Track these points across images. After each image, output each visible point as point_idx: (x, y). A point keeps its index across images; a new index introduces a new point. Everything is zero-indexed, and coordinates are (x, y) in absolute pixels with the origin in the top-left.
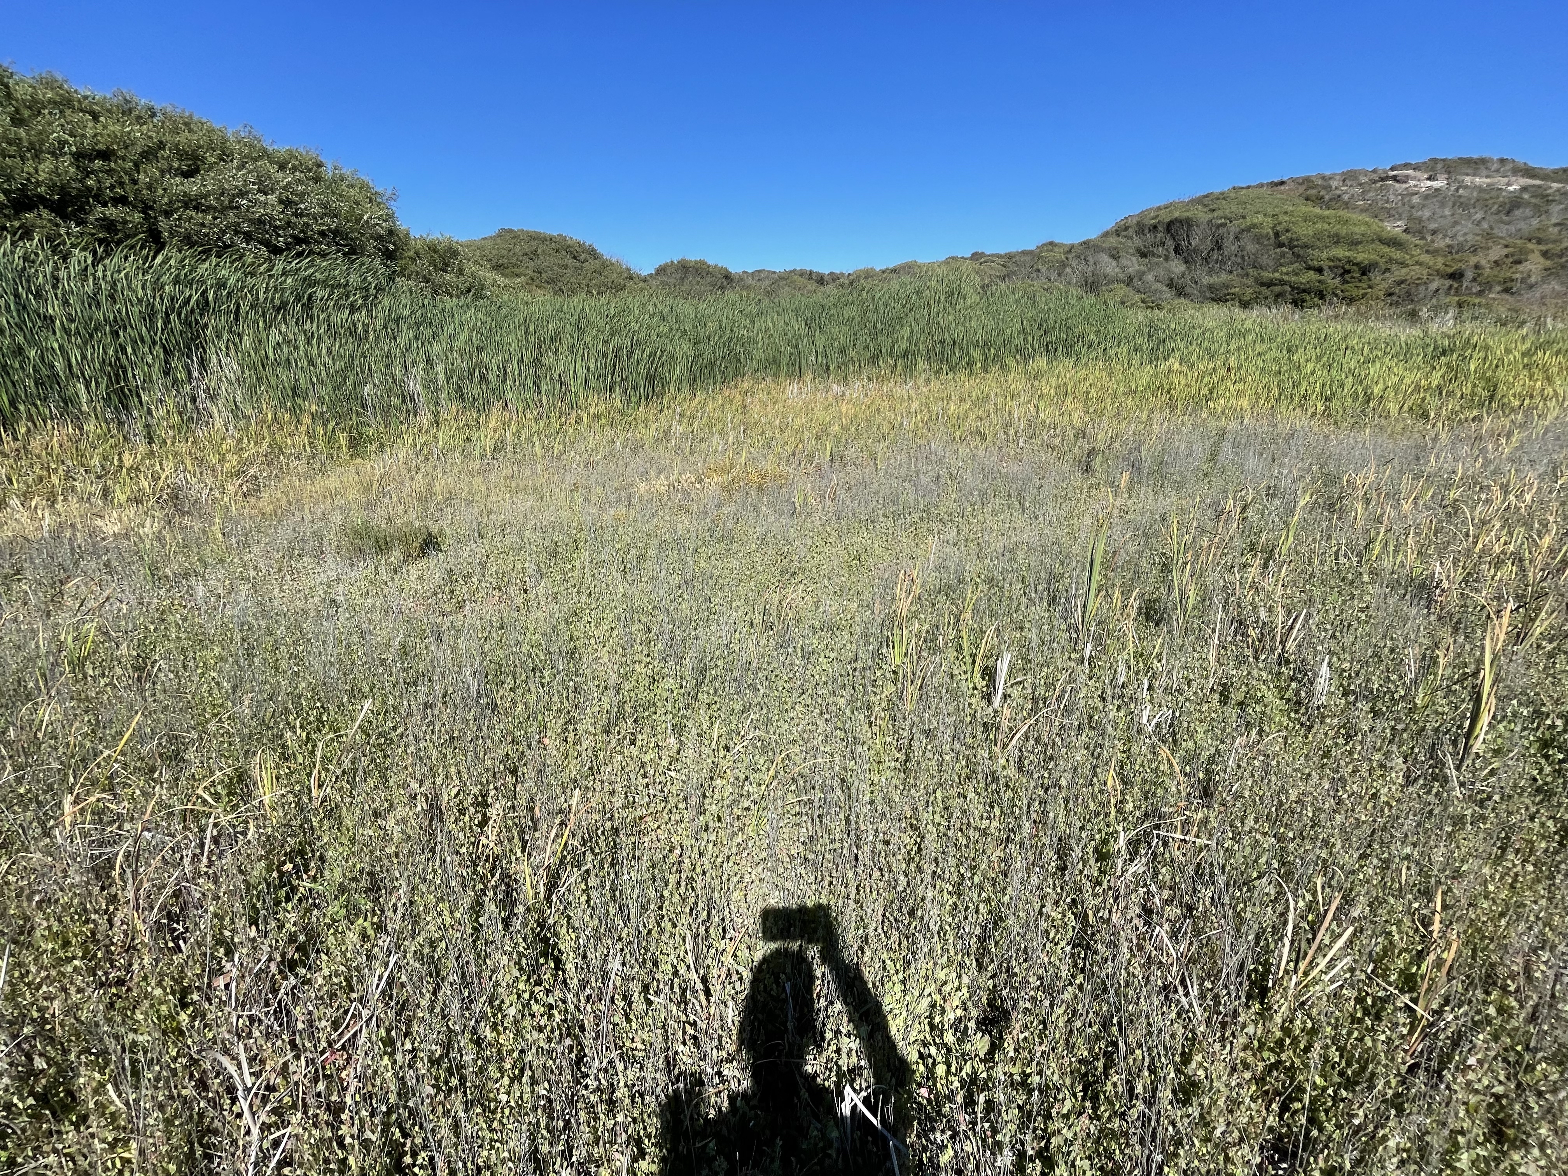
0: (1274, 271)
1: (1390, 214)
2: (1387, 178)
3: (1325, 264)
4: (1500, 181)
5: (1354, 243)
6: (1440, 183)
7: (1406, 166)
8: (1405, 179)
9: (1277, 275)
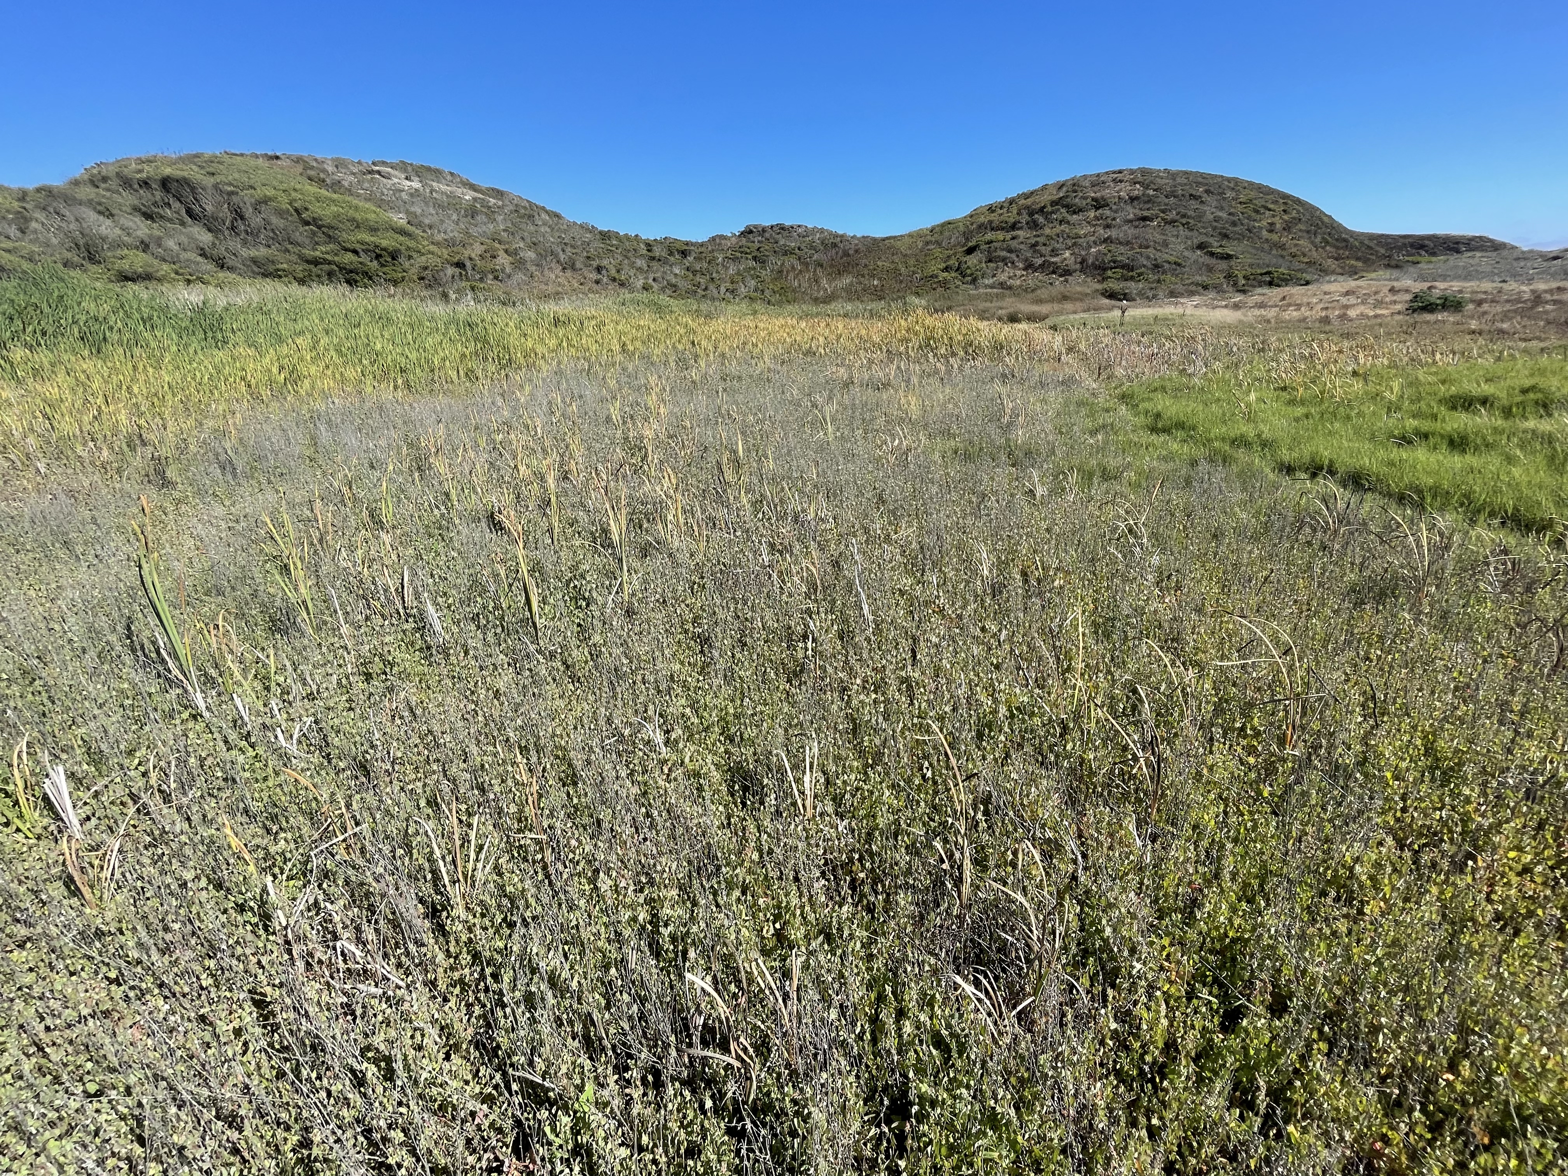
0: (314, 250)
1: (392, 206)
2: (371, 172)
3: (358, 247)
4: (459, 191)
5: (373, 230)
6: (416, 184)
7: (384, 163)
8: (388, 177)
9: (318, 253)
